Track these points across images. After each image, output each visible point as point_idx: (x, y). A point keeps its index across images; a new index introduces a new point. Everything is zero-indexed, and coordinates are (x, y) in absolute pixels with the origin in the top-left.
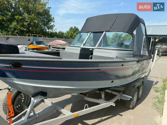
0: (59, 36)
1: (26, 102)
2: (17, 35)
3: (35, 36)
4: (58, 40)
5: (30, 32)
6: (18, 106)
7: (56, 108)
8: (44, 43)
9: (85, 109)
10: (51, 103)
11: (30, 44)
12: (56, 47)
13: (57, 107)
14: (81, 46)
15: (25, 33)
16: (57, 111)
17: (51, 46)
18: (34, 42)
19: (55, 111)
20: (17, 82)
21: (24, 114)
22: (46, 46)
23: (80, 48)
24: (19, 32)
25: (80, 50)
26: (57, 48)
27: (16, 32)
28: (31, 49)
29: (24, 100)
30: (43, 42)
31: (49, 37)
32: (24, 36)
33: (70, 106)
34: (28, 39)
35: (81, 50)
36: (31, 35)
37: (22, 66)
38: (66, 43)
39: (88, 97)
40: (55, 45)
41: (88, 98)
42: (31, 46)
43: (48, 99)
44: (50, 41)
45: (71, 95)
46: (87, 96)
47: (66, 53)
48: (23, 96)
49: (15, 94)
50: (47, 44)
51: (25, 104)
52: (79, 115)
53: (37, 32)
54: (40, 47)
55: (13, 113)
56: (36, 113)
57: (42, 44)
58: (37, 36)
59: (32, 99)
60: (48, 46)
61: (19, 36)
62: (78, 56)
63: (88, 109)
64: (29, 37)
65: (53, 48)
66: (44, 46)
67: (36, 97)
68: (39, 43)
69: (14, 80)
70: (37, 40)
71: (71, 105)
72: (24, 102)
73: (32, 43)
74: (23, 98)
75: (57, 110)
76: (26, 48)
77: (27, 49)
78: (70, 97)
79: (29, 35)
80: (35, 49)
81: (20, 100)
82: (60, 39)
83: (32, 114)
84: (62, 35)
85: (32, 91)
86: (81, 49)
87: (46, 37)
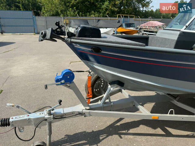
0: (155, 16)
1: (104, 87)
2: (107, 17)
3: (126, 17)
4: (153, 21)
5: (121, 13)
6: (97, 90)
7: (133, 102)
8: (134, 26)
9: (169, 114)
10: (129, 95)
11: (119, 27)
12: (148, 30)
13: (135, 101)
14: (182, 28)
15: (116, 14)
16: (134, 106)
17: (142, 29)
18: (124, 25)
19: (131, 105)
20: (97, 67)
21: (101, 99)
22: (136, 29)
23: (178, 33)
24: (109, 13)
25: (178, 35)
26: (150, 32)
27: (107, 13)
28: (120, 32)
29: (103, 85)
30: (134, 24)
31: (142, 18)
32: (115, 17)
33: (151, 105)
34: (118, 21)
35: (180, 35)
36: (122, 15)
37: (101, 51)
38: (163, 25)
39: (178, 101)
40: (147, 27)
41: (178, 103)
42: (120, 30)
43: (126, 90)
44: (142, 23)
45: (156, 92)
46: (177, 99)
47: (157, 39)
48: (103, 81)
49: (95, 78)
50: (138, 27)
51: (104, 90)
52: (159, 118)
53: (128, 12)
54: (129, 30)
55: (91, 94)
56: (111, 101)
57: (132, 27)
58: (128, 17)
59: (109, 86)
60: (139, 29)
61: (109, 18)
62: (174, 44)
63: (174, 115)
64: (119, 19)
65: (145, 31)
66: (134, 29)
67: (112, 85)
68: (128, 25)
69: (94, 64)
70: (127, 22)
71: (153, 104)
72: (103, 87)
73: (121, 26)
74: (102, 84)
75: (134, 104)
76: (114, 31)
77: (115, 33)
78: (154, 95)
79: (119, 16)
80: (124, 32)
81: (100, 84)
82: (155, 19)
83: (107, 101)
84: (160, 14)
85: (110, 79)
86: (180, 33)
87: (138, 17)
